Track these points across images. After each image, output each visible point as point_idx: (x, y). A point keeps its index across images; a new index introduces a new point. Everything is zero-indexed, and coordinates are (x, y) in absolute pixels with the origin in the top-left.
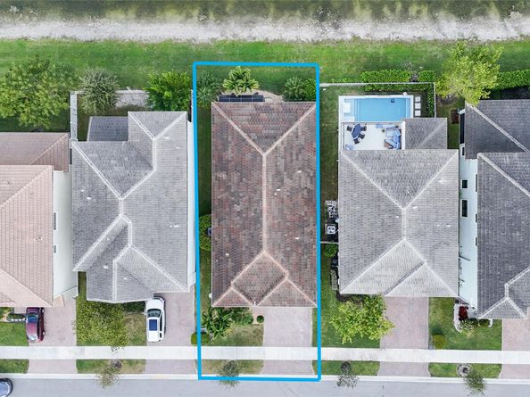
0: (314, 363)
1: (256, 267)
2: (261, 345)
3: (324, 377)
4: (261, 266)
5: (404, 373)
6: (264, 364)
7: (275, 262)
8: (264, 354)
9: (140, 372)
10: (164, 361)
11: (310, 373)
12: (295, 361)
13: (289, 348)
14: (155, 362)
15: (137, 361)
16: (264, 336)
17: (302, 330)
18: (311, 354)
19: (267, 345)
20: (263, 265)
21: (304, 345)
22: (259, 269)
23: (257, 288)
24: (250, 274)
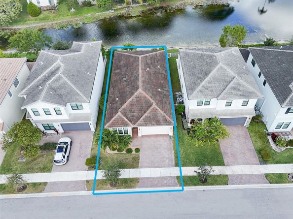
0: (178, 178)
1: (135, 100)
2: (137, 167)
3: (186, 188)
4: (138, 99)
5: (249, 182)
6: (140, 181)
7: (147, 96)
8: (140, 173)
9: (40, 192)
10: (62, 182)
11: (176, 185)
12: (163, 178)
13: (158, 169)
14: (54, 183)
15: (40, 184)
16: (140, 161)
17: (167, 156)
18: (175, 172)
19: (142, 168)
20: (139, 98)
21: (169, 166)
22: (137, 101)
23: (136, 114)
24: (131, 104)
